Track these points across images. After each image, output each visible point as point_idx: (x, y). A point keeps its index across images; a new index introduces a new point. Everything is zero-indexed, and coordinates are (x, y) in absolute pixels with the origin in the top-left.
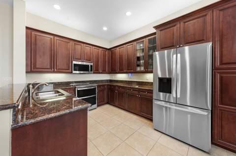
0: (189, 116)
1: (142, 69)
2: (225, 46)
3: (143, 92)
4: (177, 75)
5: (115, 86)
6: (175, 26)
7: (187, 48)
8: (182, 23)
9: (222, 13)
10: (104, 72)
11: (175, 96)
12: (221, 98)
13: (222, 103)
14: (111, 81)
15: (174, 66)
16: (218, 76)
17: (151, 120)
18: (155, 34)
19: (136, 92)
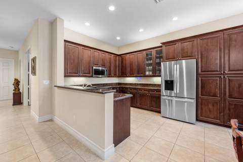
0: (186, 104)
1: (151, 73)
2: (203, 61)
3: (152, 91)
4: (177, 78)
5: (127, 88)
6: (175, 44)
7: (184, 61)
8: (180, 43)
9: (201, 41)
10: (115, 76)
11: (175, 92)
12: (202, 92)
13: (202, 95)
14: (119, 84)
15: (175, 72)
16: (200, 79)
17: (160, 112)
18: (161, 47)
19: (147, 92)
